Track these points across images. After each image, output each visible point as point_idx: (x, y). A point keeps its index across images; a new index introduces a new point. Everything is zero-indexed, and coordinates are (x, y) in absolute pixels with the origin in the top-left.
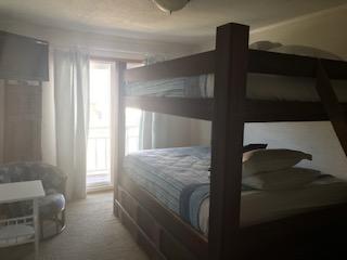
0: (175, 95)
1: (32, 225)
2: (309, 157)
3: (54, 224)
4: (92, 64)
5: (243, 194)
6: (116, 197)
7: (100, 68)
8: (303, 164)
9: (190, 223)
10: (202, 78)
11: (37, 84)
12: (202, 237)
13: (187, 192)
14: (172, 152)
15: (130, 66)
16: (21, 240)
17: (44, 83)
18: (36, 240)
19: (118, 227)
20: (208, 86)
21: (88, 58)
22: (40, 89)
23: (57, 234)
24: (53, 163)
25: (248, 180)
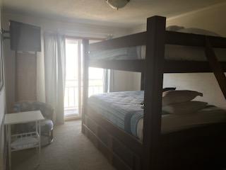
0: (121, 58)
1: (36, 137)
2: (201, 95)
3: (47, 138)
4: (67, 41)
5: (163, 116)
6: (83, 122)
7: (72, 43)
8: (198, 99)
9: (131, 134)
10: (138, 48)
11: (34, 53)
12: (139, 141)
13: (129, 116)
14: (117, 94)
15: (91, 42)
16: (30, 146)
17: (38, 53)
18: (40, 145)
19: (85, 140)
20: (142, 52)
21: (64, 37)
22: (35, 57)
23: (49, 144)
24: (44, 101)
25: (166, 108)
